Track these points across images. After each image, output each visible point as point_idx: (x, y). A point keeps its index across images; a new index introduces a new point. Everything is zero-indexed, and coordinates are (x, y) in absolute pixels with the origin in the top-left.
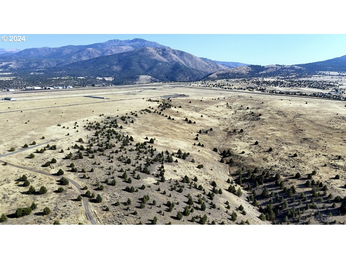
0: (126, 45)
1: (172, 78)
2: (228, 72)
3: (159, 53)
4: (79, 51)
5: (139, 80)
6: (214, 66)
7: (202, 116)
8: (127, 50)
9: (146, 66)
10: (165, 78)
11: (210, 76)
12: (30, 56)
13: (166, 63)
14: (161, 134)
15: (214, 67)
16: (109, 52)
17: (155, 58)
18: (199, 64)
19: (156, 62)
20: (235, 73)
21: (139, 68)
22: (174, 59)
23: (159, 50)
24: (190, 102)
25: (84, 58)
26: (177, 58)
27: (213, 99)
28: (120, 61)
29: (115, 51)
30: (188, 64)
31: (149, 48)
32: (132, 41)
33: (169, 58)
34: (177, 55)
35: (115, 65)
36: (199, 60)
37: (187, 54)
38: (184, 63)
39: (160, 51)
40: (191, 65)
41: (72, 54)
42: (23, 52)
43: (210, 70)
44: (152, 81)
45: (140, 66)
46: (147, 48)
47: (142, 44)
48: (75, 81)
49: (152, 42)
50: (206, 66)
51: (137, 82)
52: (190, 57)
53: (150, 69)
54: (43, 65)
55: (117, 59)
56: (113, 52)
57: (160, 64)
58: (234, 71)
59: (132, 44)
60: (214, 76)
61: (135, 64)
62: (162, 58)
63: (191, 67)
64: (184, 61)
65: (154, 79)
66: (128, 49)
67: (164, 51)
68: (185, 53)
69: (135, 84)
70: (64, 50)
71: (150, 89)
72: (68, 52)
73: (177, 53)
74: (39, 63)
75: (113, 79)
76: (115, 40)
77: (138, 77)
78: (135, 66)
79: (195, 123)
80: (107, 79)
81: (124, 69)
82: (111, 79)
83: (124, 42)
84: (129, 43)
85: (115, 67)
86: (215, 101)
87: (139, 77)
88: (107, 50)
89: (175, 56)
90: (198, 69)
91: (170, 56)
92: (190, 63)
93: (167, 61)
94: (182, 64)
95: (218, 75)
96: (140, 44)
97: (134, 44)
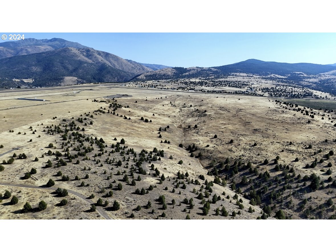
0: (44, 45)
1: (99, 79)
2: (155, 73)
3: (83, 54)
5: (63, 82)
6: (139, 67)
7: (154, 115)
8: (45, 50)
9: (70, 67)
10: (92, 79)
11: (139, 77)
13: (92, 64)
14: (125, 134)
15: (140, 69)
16: (24, 51)
17: (79, 59)
18: (126, 65)
19: (81, 63)
20: (162, 74)
21: (62, 69)
22: (100, 60)
23: (82, 50)
24: (136, 102)
26: (103, 59)
27: (156, 98)
28: (39, 61)
30: (114, 65)
31: (72, 49)
32: (51, 41)
33: (94, 59)
34: (102, 56)
35: (34, 65)
36: (125, 61)
37: (113, 56)
38: (110, 64)
39: (83, 52)
40: (117, 67)
43: (137, 71)
44: (78, 82)
45: (63, 66)
46: (70, 48)
47: (62, 44)
49: (73, 43)
50: (132, 67)
51: (62, 84)
52: (116, 58)
53: (75, 70)
55: (35, 60)
56: (30, 52)
57: (85, 65)
58: (160, 73)
59: (50, 43)
60: (142, 77)
61: (57, 64)
62: (86, 59)
63: (118, 68)
64: (110, 62)
65: (81, 80)
66: (47, 48)
67: (88, 52)
68: (110, 54)
69: (60, 85)
71: (86, 90)
73: (102, 54)
75: (33, 80)
76: (30, 39)
78: (58, 67)
79: (151, 121)
80: (25, 81)
81: (44, 69)
82: (30, 81)
83: (41, 42)
84: (47, 42)
85: (33, 67)
86: (159, 100)
87: (64, 78)
88: (22, 50)
89: (100, 57)
90: (125, 70)
91: (95, 57)
92: (116, 64)
93: (93, 63)
94: (108, 65)
95: (146, 76)
96: (60, 44)
97: (53, 44)
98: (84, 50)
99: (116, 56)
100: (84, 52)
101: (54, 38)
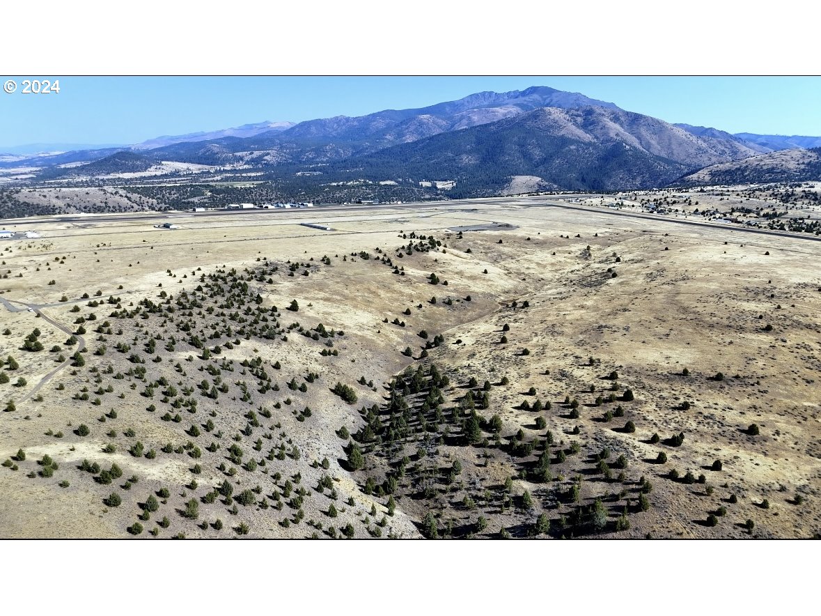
0: (507, 104)
1: (595, 181)
2: (744, 165)
3: (575, 121)
4: (401, 123)
5: (509, 187)
8: (505, 115)
9: (537, 154)
10: (578, 180)
11: (691, 176)
12: (309, 136)
13: (590, 144)
16: (465, 121)
17: (562, 133)
18: (680, 144)
19: (564, 141)
20: (765, 168)
21: (518, 158)
22: (612, 135)
23: (576, 113)
25: (409, 139)
26: (622, 130)
28: (479, 142)
29: (477, 119)
30: (648, 146)
31: (553, 110)
32: (524, 94)
33: (598, 132)
34: (621, 125)
35: (466, 152)
36: (681, 133)
37: (650, 121)
38: (636, 144)
39: (577, 116)
40: (657, 148)
41: (388, 128)
42: (297, 129)
44: (541, 189)
45: (522, 152)
46: (549, 109)
47: (545, 99)
48: (367, 191)
49: (569, 94)
50: (699, 149)
51: (505, 192)
52: (657, 127)
53: (545, 159)
54: (326, 156)
55: (474, 139)
56: (473, 122)
57: (573, 147)
58: (762, 163)
59: (521, 100)
60: (701, 177)
61: (512, 149)
62: (580, 133)
63: (656, 153)
64: (640, 139)
65: (546, 183)
66: (510, 112)
67: (588, 115)
68: (645, 117)
69: (500, 195)
70: (374, 121)
72: (380, 124)
73: (622, 119)
74: (319, 151)
75: (455, 184)
76: (484, 94)
77: (509, 181)
78: (512, 154)
81: (484, 160)
82: (448, 185)
83: (506, 97)
84: (516, 97)
85: (464, 157)
87: (511, 179)
88: (462, 118)
89: (617, 126)
90: (675, 158)
91: (604, 127)
92: (653, 142)
93: (593, 141)
94: (630, 145)
95: (713, 174)
96: (541, 99)
97: (525, 100)
98: (579, 112)
99: (658, 122)
100: (580, 116)
101: (532, 88)
